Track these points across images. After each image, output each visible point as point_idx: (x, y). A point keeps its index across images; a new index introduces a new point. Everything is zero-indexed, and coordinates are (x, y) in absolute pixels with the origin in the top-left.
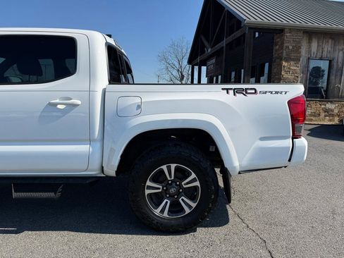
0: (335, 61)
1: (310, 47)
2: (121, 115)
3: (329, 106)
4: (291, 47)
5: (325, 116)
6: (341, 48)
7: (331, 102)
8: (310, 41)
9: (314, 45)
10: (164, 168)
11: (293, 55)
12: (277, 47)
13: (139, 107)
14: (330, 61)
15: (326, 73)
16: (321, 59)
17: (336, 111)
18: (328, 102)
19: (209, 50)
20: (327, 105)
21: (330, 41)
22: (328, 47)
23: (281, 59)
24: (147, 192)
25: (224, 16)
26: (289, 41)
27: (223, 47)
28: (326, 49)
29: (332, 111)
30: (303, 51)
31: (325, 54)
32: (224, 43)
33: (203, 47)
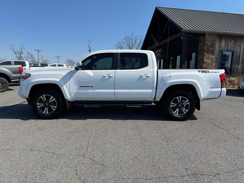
0: (236, 52)
1: (221, 44)
2: (163, 80)
3: (232, 79)
4: (209, 44)
5: (230, 85)
6: (239, 45)
7: (233, 76)
8: (220, 41)
9: (223, 43)
10: (177, 98)
11: (211, 49)
12: (201, 44)
13: (170, 77)
14: (233, 52)
15: (230, 57)
16: (227, 51)
17: (236, 82)
18: (231, 76)
19: (157, 44)
20: (231, 78)
21: (232, 40)
22: (231, 44)
23: (204, 51)
24: (171, 106)
25: (168, 24)
26: (208, 41)
27: (167, 43)
28: (230, 45)
29: (234, 81)
30: (217, 46)
31: (229, 48)
32: (168, 40)
33: (153, 41)
